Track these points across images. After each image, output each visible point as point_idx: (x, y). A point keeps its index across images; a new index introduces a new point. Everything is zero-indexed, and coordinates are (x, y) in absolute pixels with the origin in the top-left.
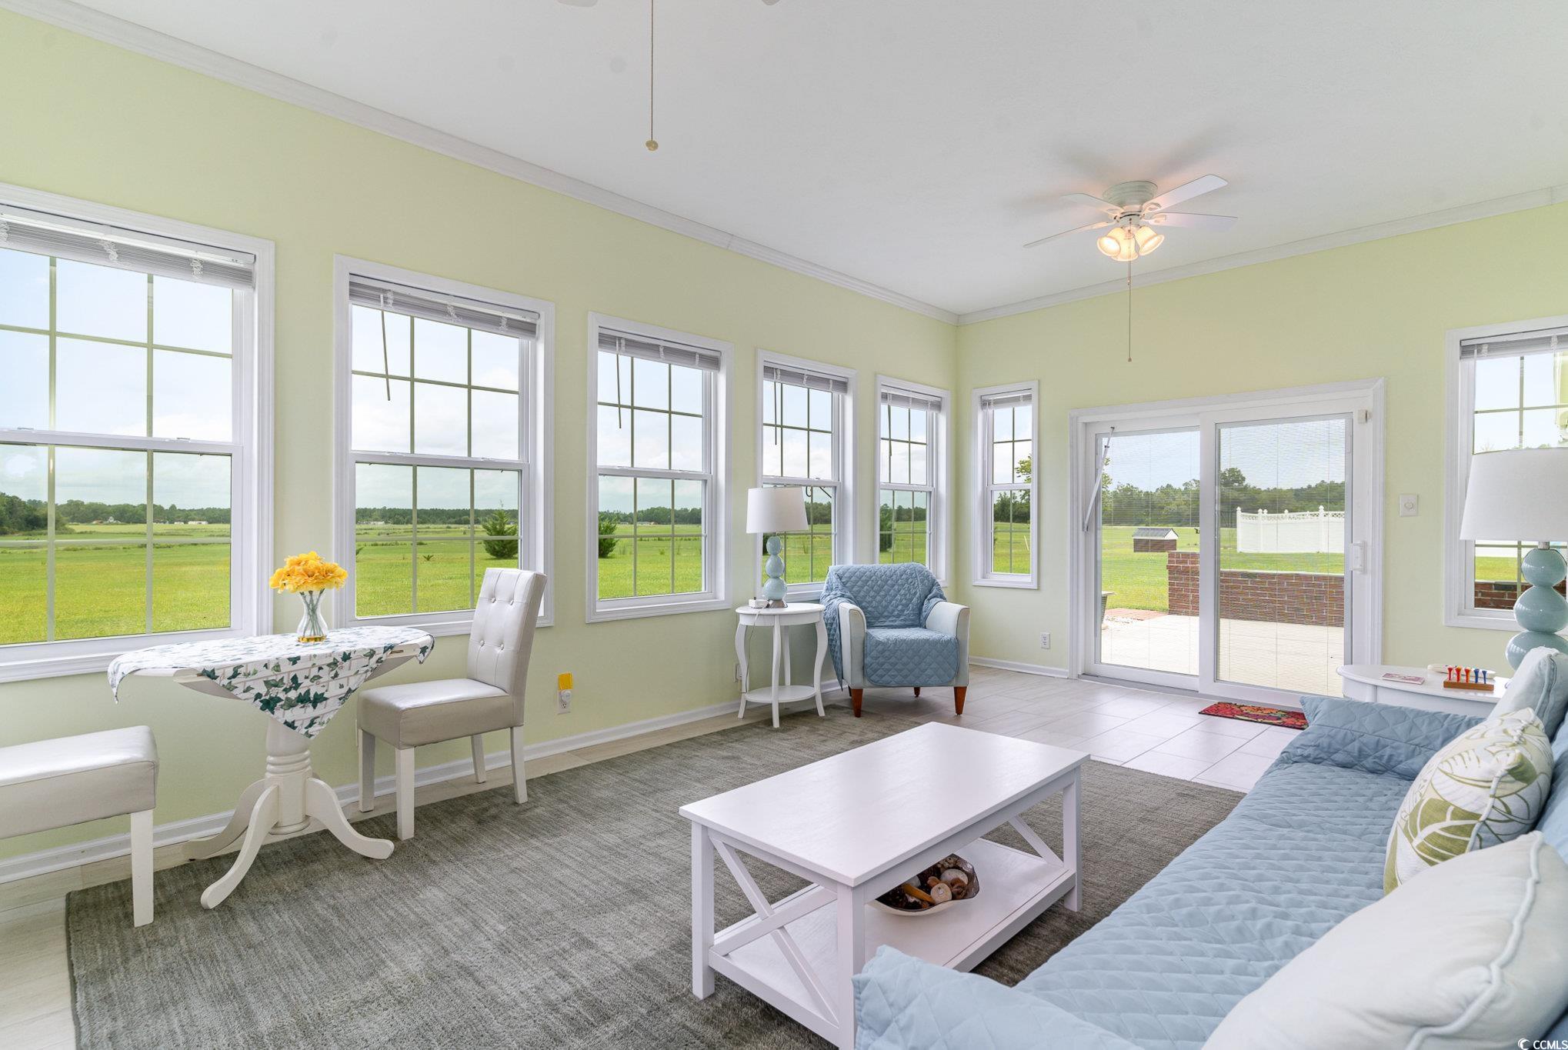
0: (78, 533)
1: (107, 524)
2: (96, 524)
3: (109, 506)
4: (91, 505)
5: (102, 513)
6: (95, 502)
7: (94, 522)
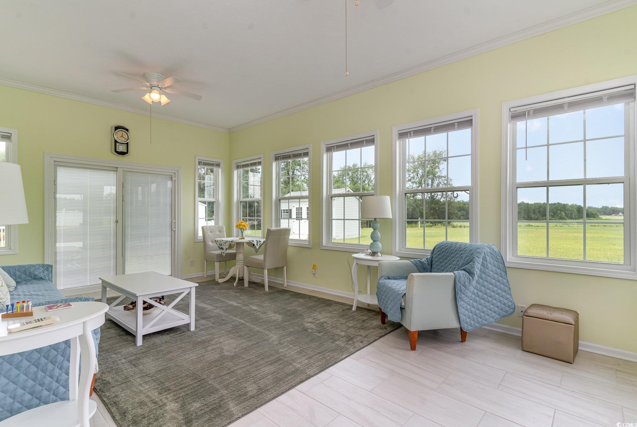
0: (604, 219)
1: (619, 216)
2: (614, 216)
3: (620, 208)
4: (612, 208)
5: (616, 211)
6: (613, 206)
7: (613, 215)
